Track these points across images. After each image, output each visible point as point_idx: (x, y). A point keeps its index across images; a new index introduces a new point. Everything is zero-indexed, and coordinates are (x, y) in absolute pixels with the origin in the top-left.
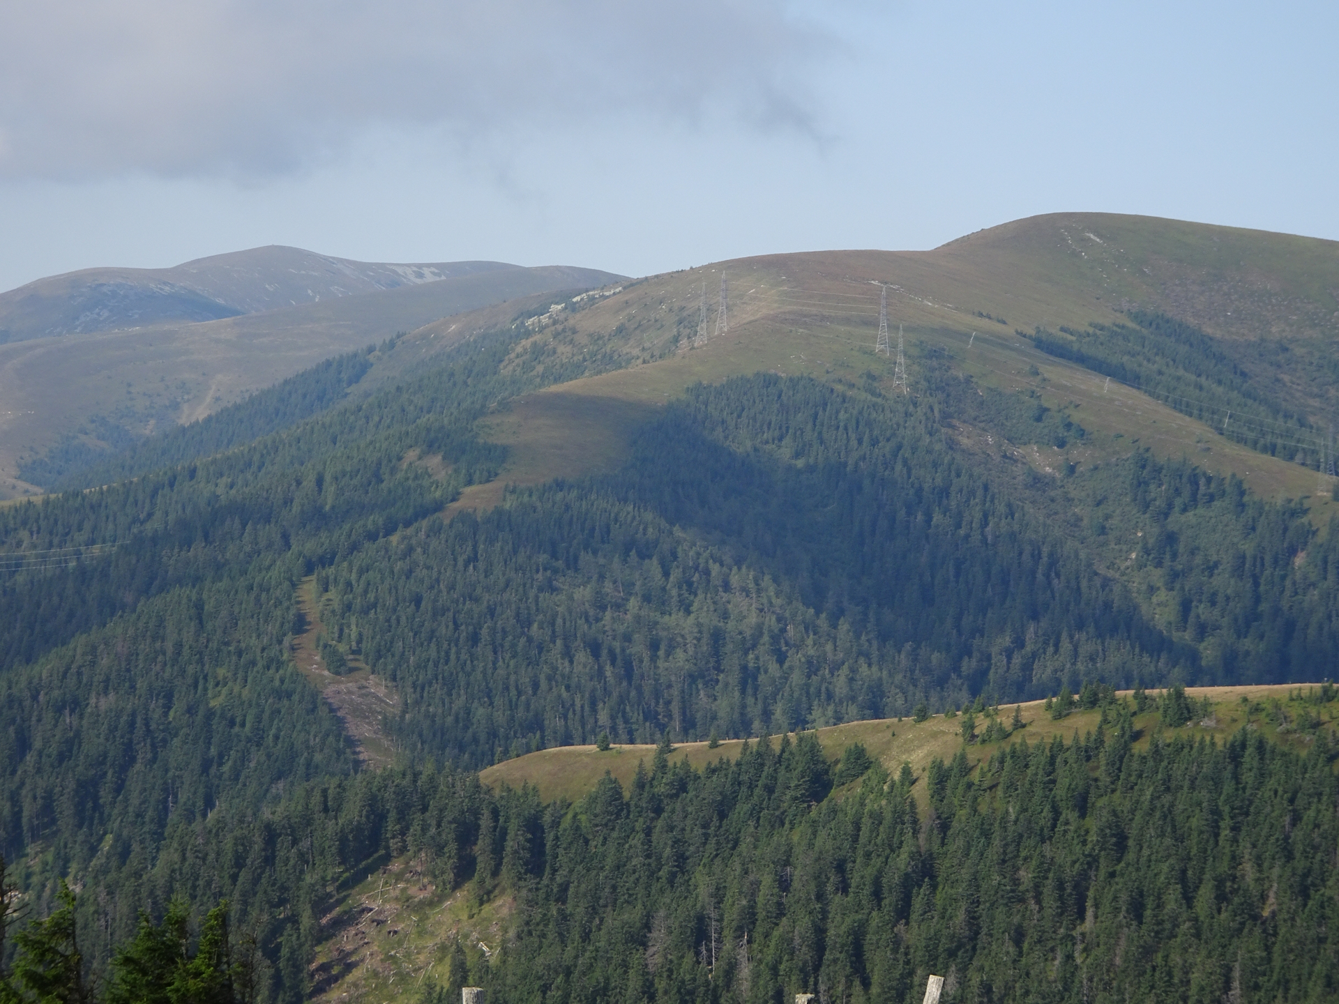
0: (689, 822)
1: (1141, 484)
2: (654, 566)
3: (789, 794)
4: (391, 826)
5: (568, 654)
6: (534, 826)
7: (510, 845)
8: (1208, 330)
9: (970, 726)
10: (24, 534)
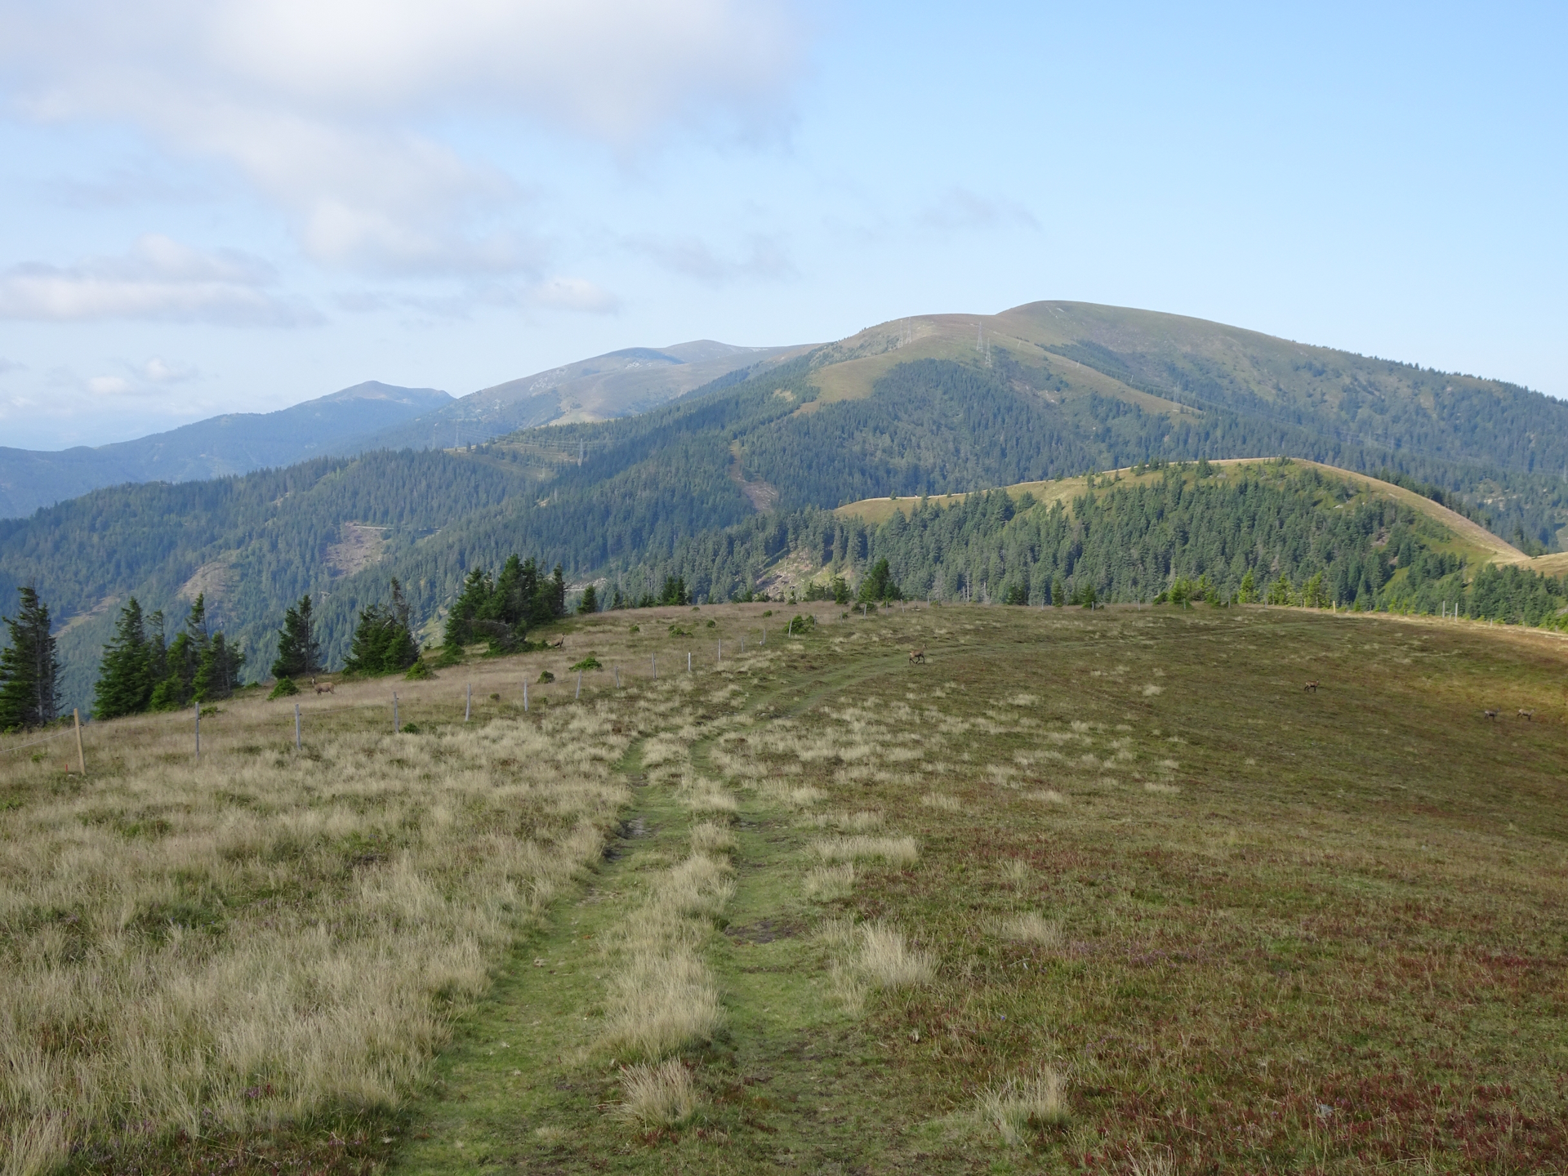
0: (943, 531)
1: (1094, 407)
2: (886, 437)
3: (994, 516)
4: (790, 536)
5: (851, 474)
6: (862, 535)
7: (850, 544)
8: (1111, 348)
9: (1091, 481)
10: (606, 434)
